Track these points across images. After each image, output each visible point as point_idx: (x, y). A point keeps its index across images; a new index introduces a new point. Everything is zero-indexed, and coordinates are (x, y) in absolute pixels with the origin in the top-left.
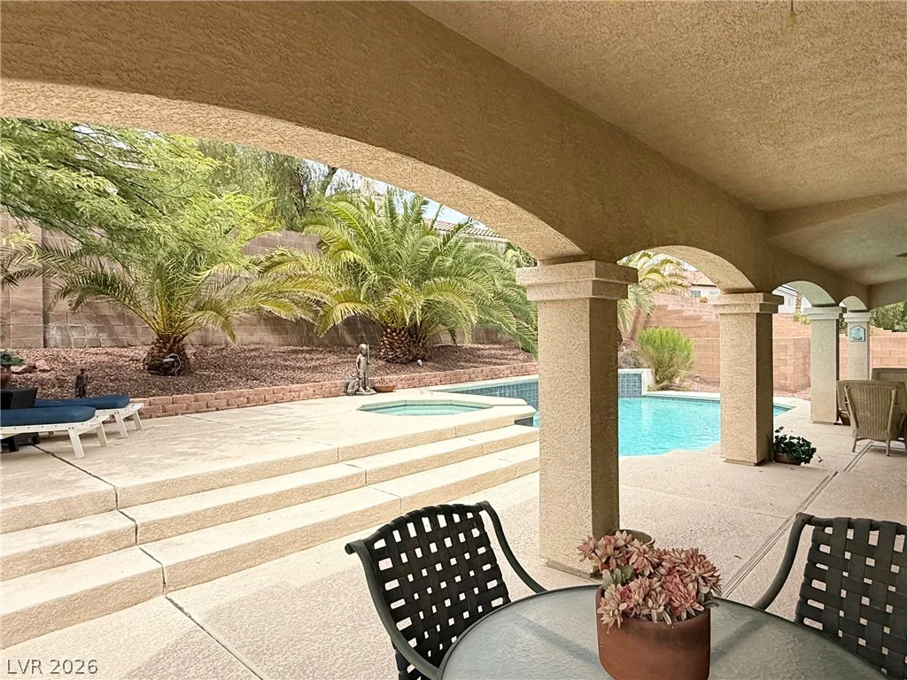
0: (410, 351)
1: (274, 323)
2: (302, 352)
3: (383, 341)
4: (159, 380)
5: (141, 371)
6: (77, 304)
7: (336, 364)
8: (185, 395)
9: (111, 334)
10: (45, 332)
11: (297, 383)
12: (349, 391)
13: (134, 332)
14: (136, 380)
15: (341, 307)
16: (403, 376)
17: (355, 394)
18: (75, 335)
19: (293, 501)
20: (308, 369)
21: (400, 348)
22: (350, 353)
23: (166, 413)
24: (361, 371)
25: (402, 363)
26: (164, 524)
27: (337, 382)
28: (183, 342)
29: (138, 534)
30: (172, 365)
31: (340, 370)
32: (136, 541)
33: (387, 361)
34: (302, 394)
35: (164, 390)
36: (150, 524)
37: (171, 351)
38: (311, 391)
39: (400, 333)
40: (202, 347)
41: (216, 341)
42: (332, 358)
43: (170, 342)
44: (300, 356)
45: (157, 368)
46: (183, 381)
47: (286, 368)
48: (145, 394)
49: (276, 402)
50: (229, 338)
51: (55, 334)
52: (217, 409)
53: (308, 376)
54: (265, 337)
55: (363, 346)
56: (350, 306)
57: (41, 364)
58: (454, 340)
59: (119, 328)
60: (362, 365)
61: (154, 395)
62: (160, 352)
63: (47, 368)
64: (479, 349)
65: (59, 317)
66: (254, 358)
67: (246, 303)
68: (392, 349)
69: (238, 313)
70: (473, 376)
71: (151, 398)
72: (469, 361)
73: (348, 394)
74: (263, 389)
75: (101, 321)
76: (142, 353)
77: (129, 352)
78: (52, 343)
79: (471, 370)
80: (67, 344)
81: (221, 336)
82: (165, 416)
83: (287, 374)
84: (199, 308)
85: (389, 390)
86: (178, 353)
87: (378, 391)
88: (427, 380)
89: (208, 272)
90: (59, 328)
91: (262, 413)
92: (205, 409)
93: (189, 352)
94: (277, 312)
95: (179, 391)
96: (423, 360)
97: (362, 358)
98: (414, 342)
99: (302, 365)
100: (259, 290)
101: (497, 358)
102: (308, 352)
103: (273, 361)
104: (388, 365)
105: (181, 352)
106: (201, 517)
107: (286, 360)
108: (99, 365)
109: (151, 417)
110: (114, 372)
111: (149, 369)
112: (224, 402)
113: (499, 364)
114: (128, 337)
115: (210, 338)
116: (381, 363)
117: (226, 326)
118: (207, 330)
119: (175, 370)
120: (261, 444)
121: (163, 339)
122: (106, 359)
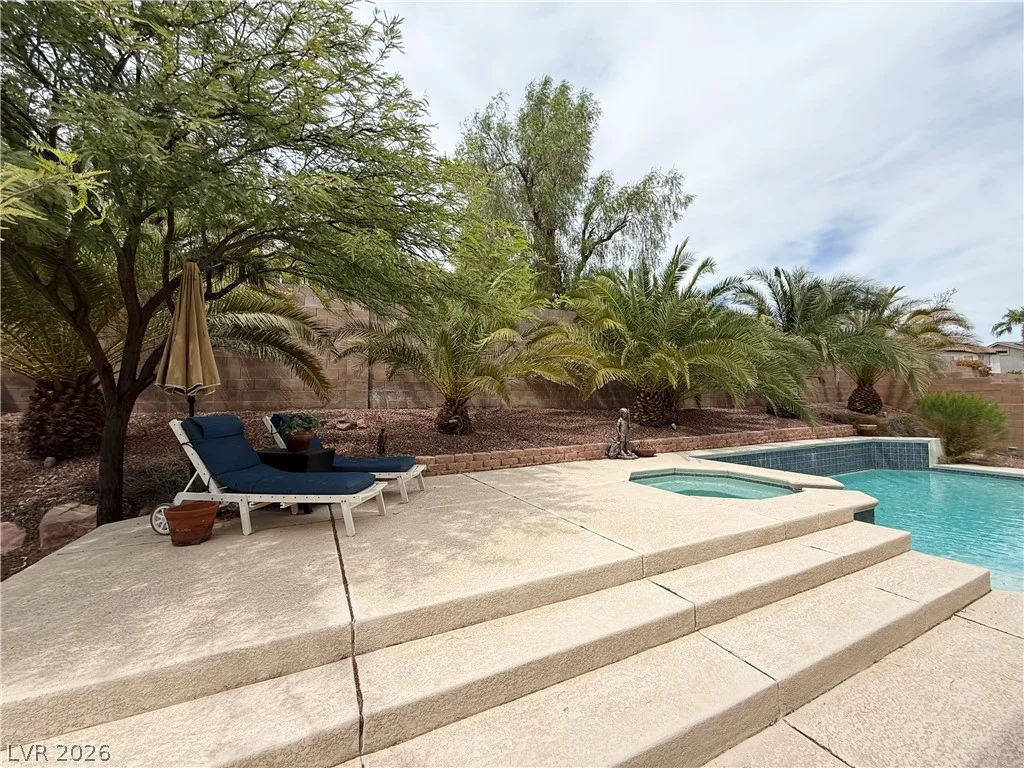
0: (663, 415)
1: (540, 387)
2: (563, 414)
3: (636, 405)
4: (446, 439)
5: (433, 430)
6: (392, 374)
7: (594, 426)
8: (466, 454)
9: (415, 398)
10: (369, 396)
11: (562, 444)
12: (611, 454)
13: (432, 396)
14: (428, 438)
15: (603, 372)
16: (661, 440)
17: (617, 458)
18: (389, 399)
19: (596, 661)
20: (570, 431)
21: (654, 412)
22: (605, 415)
23: (449, 471)
24: (622, 435)
25: (655, 426)
26: (404, 715)
27: (599, 444)
28: (466, 404)
29: (364, 735)
30: (456, 425)
31: (599, 432)
32: (360, 747)
33: (641, 424)
34: (567, 456)
35: (449, 449)
36: (383, 717)
37: (455, 413)
38: (575, 452)
39: (653, 397)
40: (481, 409)
41: (492, 403)
42: (590, 421)
43: (455, 405)
44: (561, 418)
45: (445, 428)
46: (465, 440)
47: (550, 429)
48: (433, 452)
49: (543, 463)
50: (504, 402)
51: (376, 399)
52: (492, 469)
53: (571, 437)
54: (530, 400)
55: (624, 410)
56: (611, 371)
57: (361, 422)
58: (698, 404)
59: (421, 392)
60: (623, 429)
61: (440, 453)
62: (448, 413)
63: (364, 425)
64: (726, 413)
65: (381, 384)
66: (523, 419)
67: (519, 368)
68: (646, 413)
69: (511, 380)
70: (730, 441)
71: (437, 456)
72: (720, 425)
73: (610, 458)
74: (533, 450)
75: (408, 387)
76: (434, 413)
77: (426, 413)
78: (374, 405)
79: (728, 434)
80: (384, 405)
81: (497, 399)
82: (448, 474)
83: (552, 435)
84: (479, 374)
85: (650, 454)
86: (461, 415)
87: (640, 455)
88: (684, 444)
89: (485, 340)
90: (379, 393)
91: (532, 477)
92: (482, 468)
93: (471, 413)
94: (547, 376)
95: (461, 450)
96: (677, 424)
97: (623, 422)
98: (667, 406)
99: (564, 426)
100: (528, 358)
101: (748, 422)
102: (567, 414)
103: (539, 422)
104: (643, 428)
105: (464, 414)
106: (461, 698)
107: (549, 422)
108: (402, 424)
109: (436, 475)
110: (411, 430)
111: (439, 428)
112: (498, 461)
113: (755, 429)
114: (427, 400)
115: (488, 401)
116: (636, 426)
117: (501, 390)
118: (485, 394)
119: (459, 430)
120: (541, 534)
121: (450, 402)
122: (408, 418)
